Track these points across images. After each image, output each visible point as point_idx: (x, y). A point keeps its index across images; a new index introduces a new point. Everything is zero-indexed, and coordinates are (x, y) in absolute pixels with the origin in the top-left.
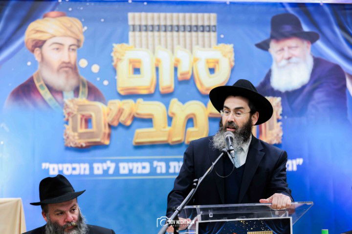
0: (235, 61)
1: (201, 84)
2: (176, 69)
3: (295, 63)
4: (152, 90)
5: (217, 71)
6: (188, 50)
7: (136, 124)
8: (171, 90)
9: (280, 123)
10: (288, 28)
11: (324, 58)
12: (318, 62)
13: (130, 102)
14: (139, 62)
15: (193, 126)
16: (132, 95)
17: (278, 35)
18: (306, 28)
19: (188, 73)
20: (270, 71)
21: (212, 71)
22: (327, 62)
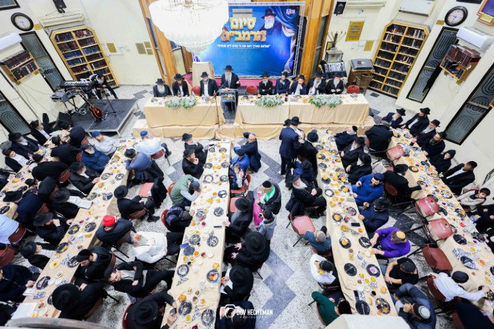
0: (256, 21)
1: (249, 27)
2: (243, 23)
3: (270, 22)
4: (238, 29)
6: (246, 19)
7: (235, 36)
8: (242, 29)
9: (266, 37)
10: (269, 13)
12: (276, 22)
15: (247, 37)
16: (234, 30)
17: (267, 15)
18: (273, 13)
19: (246, 24)
20: (264, 24)
21: (251, 24)
22: (278, 22)
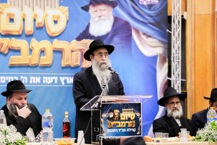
0: (69, 17)
1: (49, 30)
2: (35, 20)
3: (103, 19)
4: (21, 33)
5: (58, 22)
6: (42, 9)
7: (11, 53)
8: (31, 33)
13: (7, 39)
14: (13, 15)
15: (44, 55)
17: (94, 2)
19: (42, 23)
20: (89, 24)
21: (56, 22)
22: (122, 20)
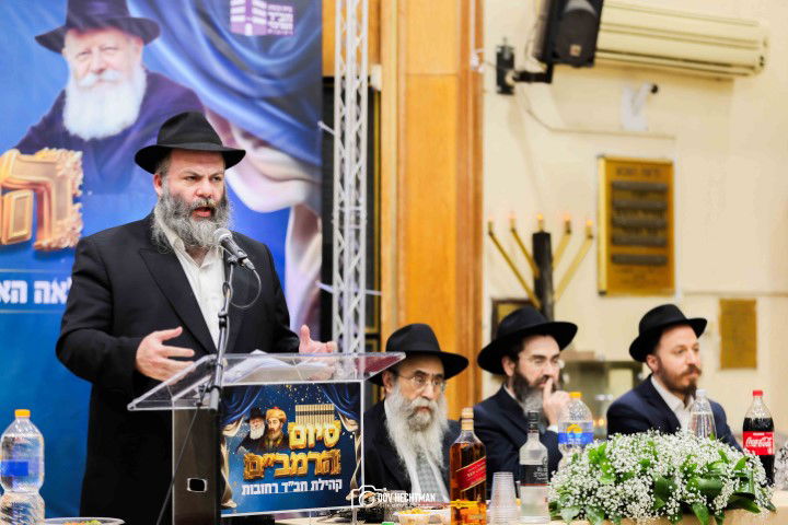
9: (79, 205)
10: (100, 8)
11: (166, 75)
17: (83, 22)
